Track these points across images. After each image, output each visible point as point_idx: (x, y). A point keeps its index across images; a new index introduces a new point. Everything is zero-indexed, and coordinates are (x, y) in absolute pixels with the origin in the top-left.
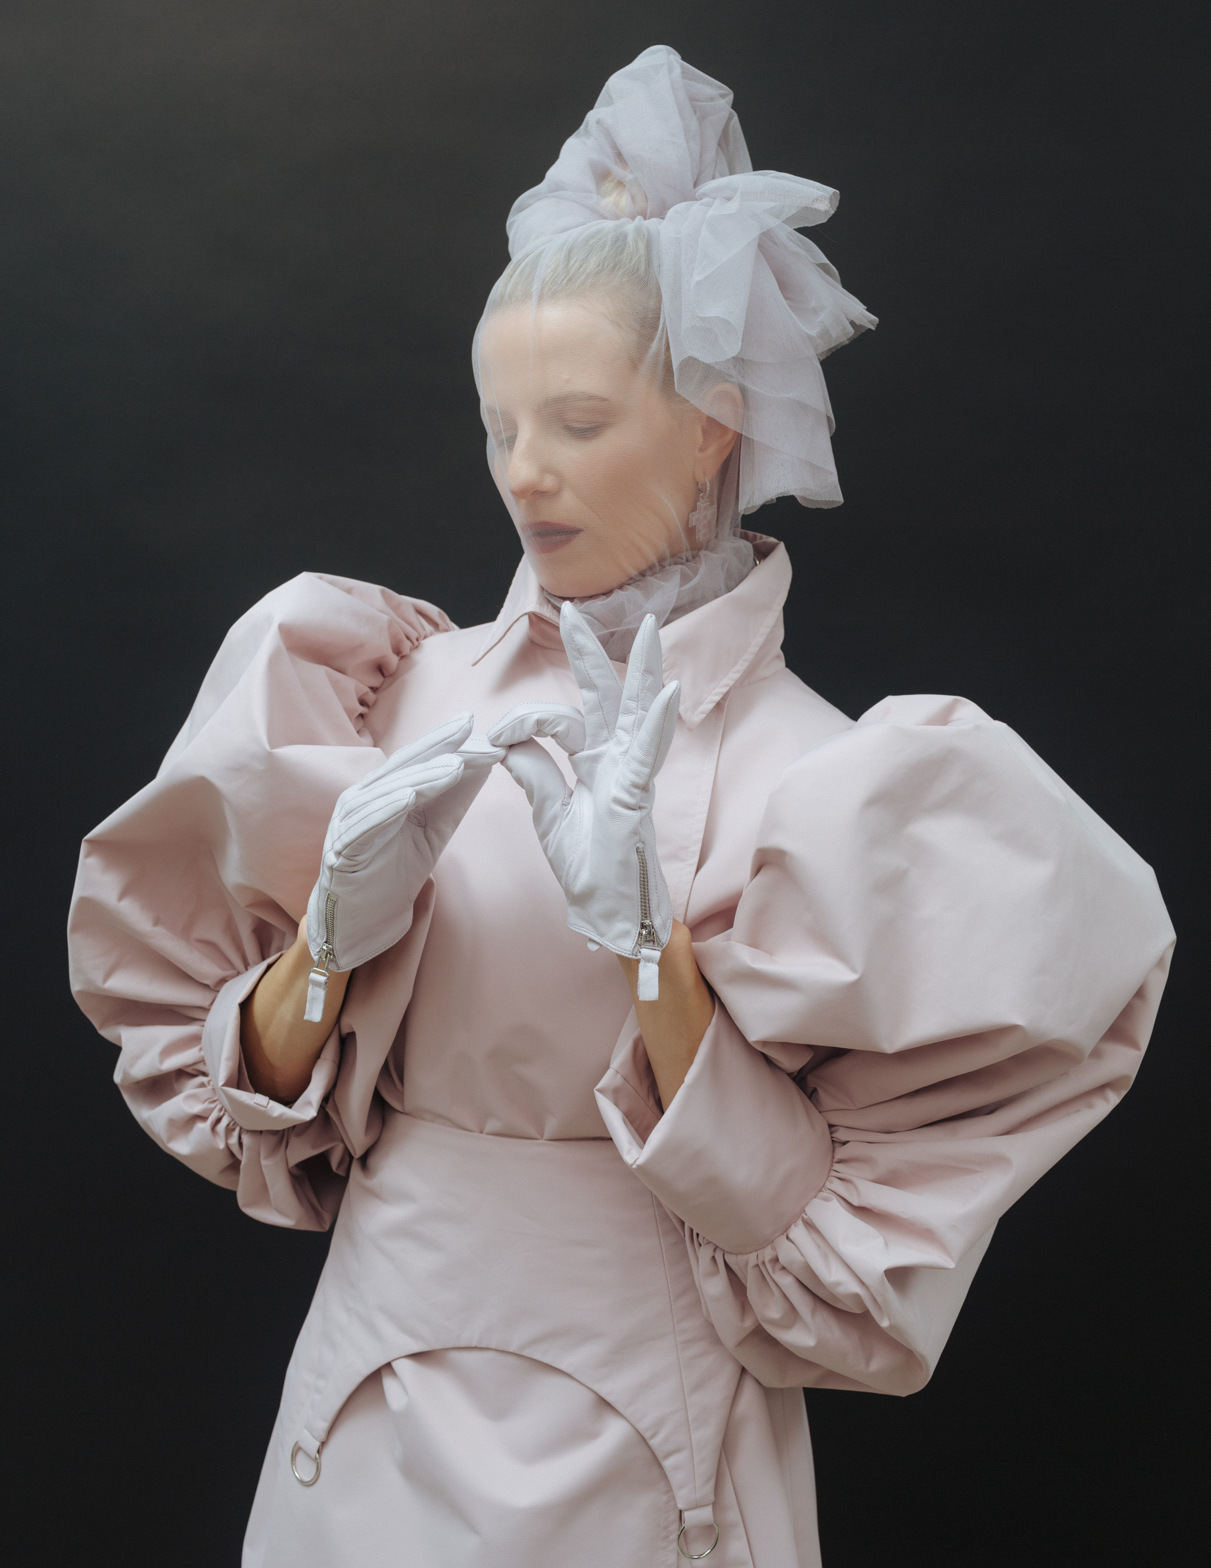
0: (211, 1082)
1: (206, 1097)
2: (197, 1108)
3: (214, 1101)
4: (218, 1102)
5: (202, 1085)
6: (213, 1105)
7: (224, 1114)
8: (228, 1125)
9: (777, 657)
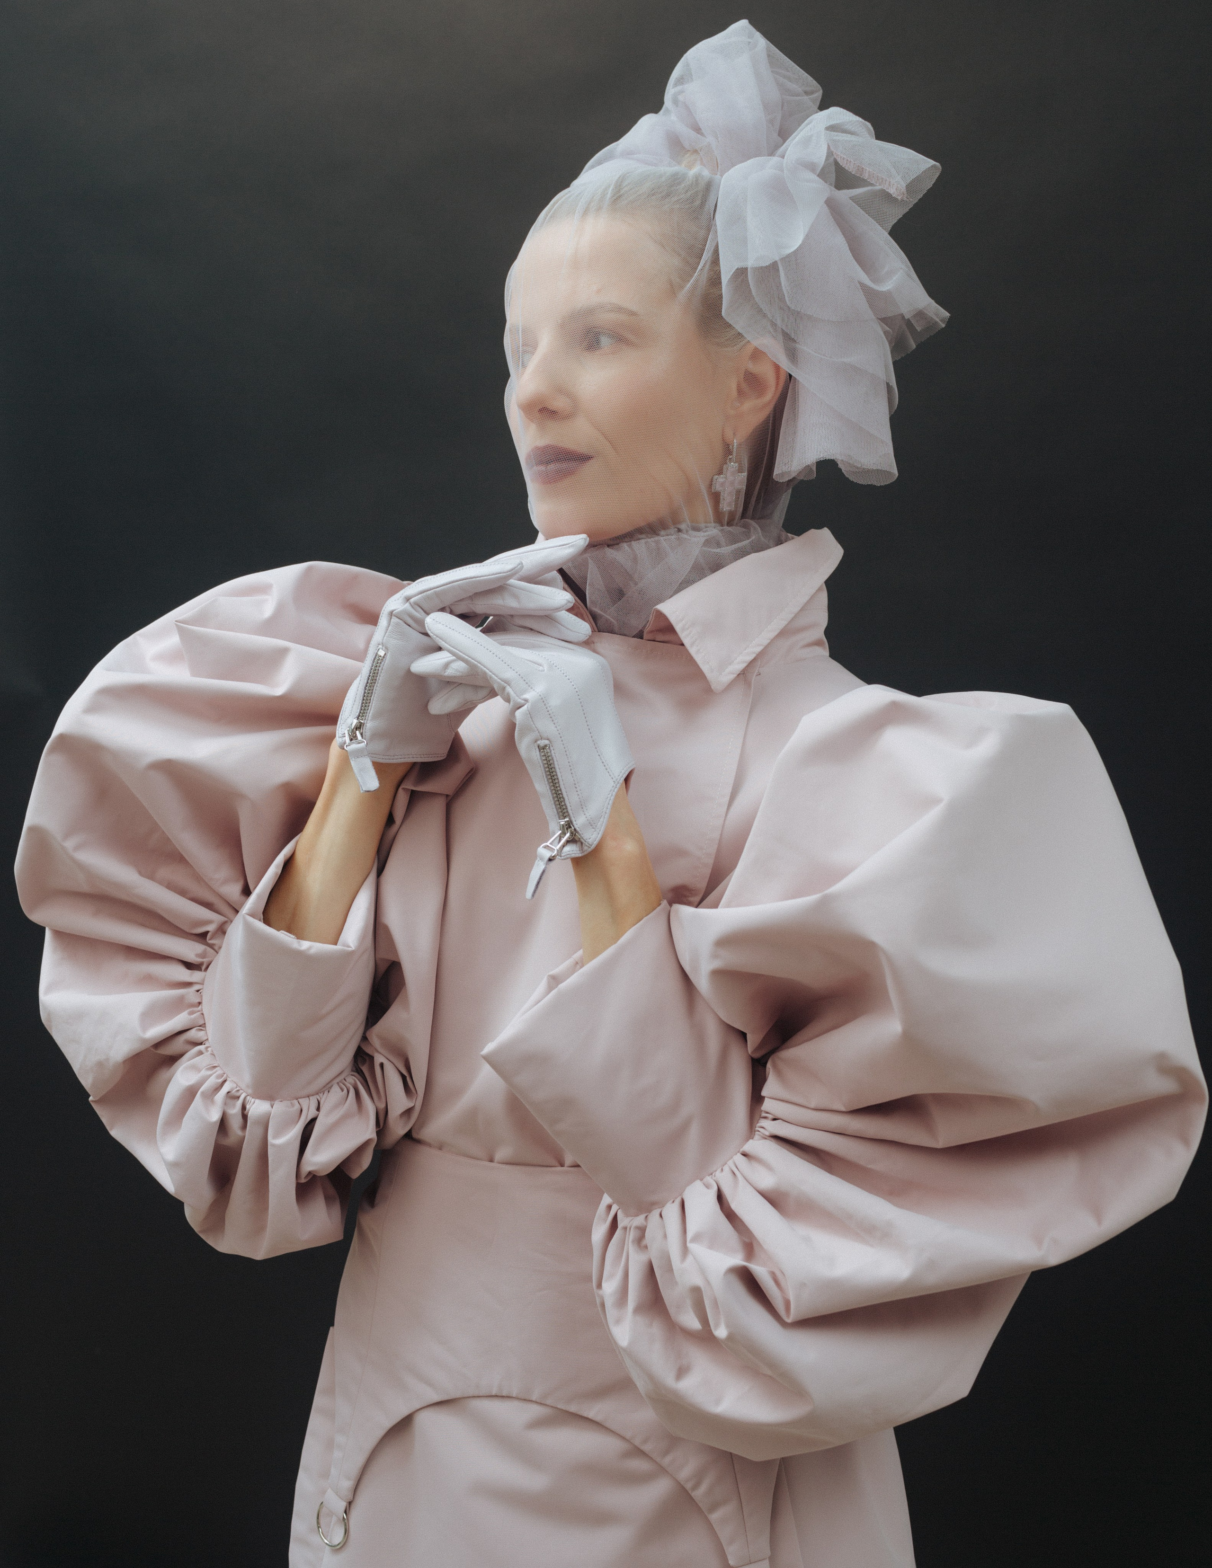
0: (209, 1049)
1: (204, 1065)
2: (193, 1080)
4: (218, 1068)
6: (212, 1072)
7: (225, 1080)
8: (229, 1092)
9: (818, 643)
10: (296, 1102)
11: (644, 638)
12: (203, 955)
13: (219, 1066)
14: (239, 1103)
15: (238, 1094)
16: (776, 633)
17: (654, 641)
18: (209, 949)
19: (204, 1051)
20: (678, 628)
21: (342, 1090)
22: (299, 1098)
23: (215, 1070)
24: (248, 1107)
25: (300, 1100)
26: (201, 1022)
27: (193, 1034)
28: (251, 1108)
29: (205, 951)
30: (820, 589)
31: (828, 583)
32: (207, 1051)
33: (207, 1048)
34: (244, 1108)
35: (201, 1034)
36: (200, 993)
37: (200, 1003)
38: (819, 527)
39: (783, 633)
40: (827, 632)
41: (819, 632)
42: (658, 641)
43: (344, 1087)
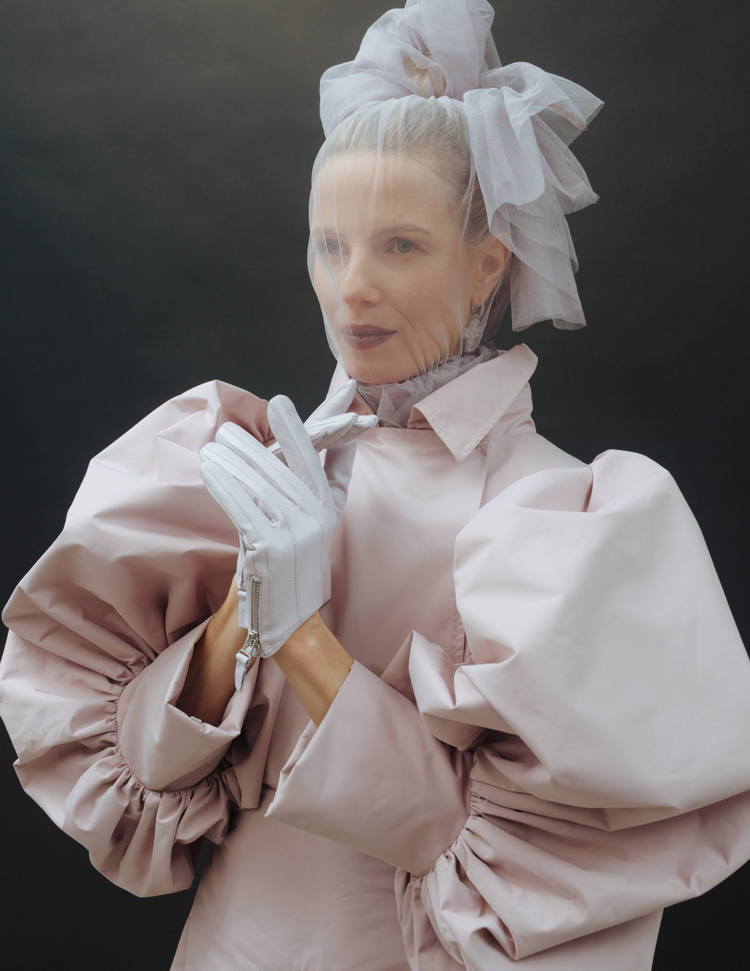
0: (119, 750)
1: (115, 763)
2: (108, 775)
3: (123, 765)
4: (125, 766)
5: (112, 753)
6: (121, 769)
7: (131, 776)
8: (133, 786)
9: (528, 422)
10: (177, 793)
11: (408, 428)
12: (123, 676)
13: (126, 764)
14: (139, 793)
15: (138, 787)
16: (498, 420)
17: (415, 429)
18: (128, 671)
19: (115, 752)
20: (429, 420)
21: (209, 785)
22: (180, 790)
23: (124, 767)
24: (144, 796)
25: (180, 791)
26: (114, 729)
27: (108, 737)
28: (147, 798)
29: (125, 672)
30: (526, 386)
31: (531, 381)
32: (117, 752)
33: (117, 749)
34: (142, 796)
35: (114, 737)
36: (116, 703)
37: (115, 712)
38: (520, 344)
39: (504, 418)
40: (533, 415)
41: (528, 416)
42: (418, 429)
43: (210, 781)
